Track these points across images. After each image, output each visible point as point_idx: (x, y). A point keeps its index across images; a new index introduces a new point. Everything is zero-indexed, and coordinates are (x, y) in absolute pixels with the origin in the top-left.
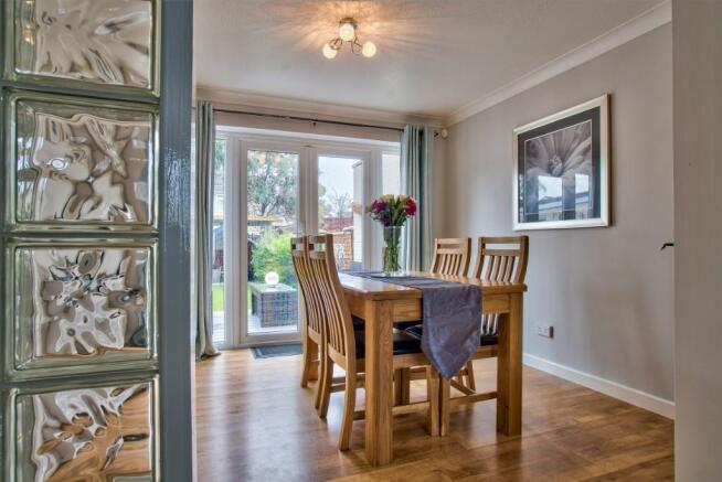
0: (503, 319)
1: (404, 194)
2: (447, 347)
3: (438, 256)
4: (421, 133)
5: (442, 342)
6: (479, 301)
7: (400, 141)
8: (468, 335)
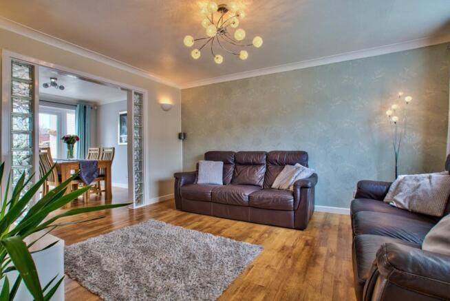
0: (105, 169)
1: (77, 135)
2: (87, 176)
3: (90, 154)
4: (85, 107)
5: (86, 174)
6: (97, 164)
7: (75, 109)
8: (94, 173)
